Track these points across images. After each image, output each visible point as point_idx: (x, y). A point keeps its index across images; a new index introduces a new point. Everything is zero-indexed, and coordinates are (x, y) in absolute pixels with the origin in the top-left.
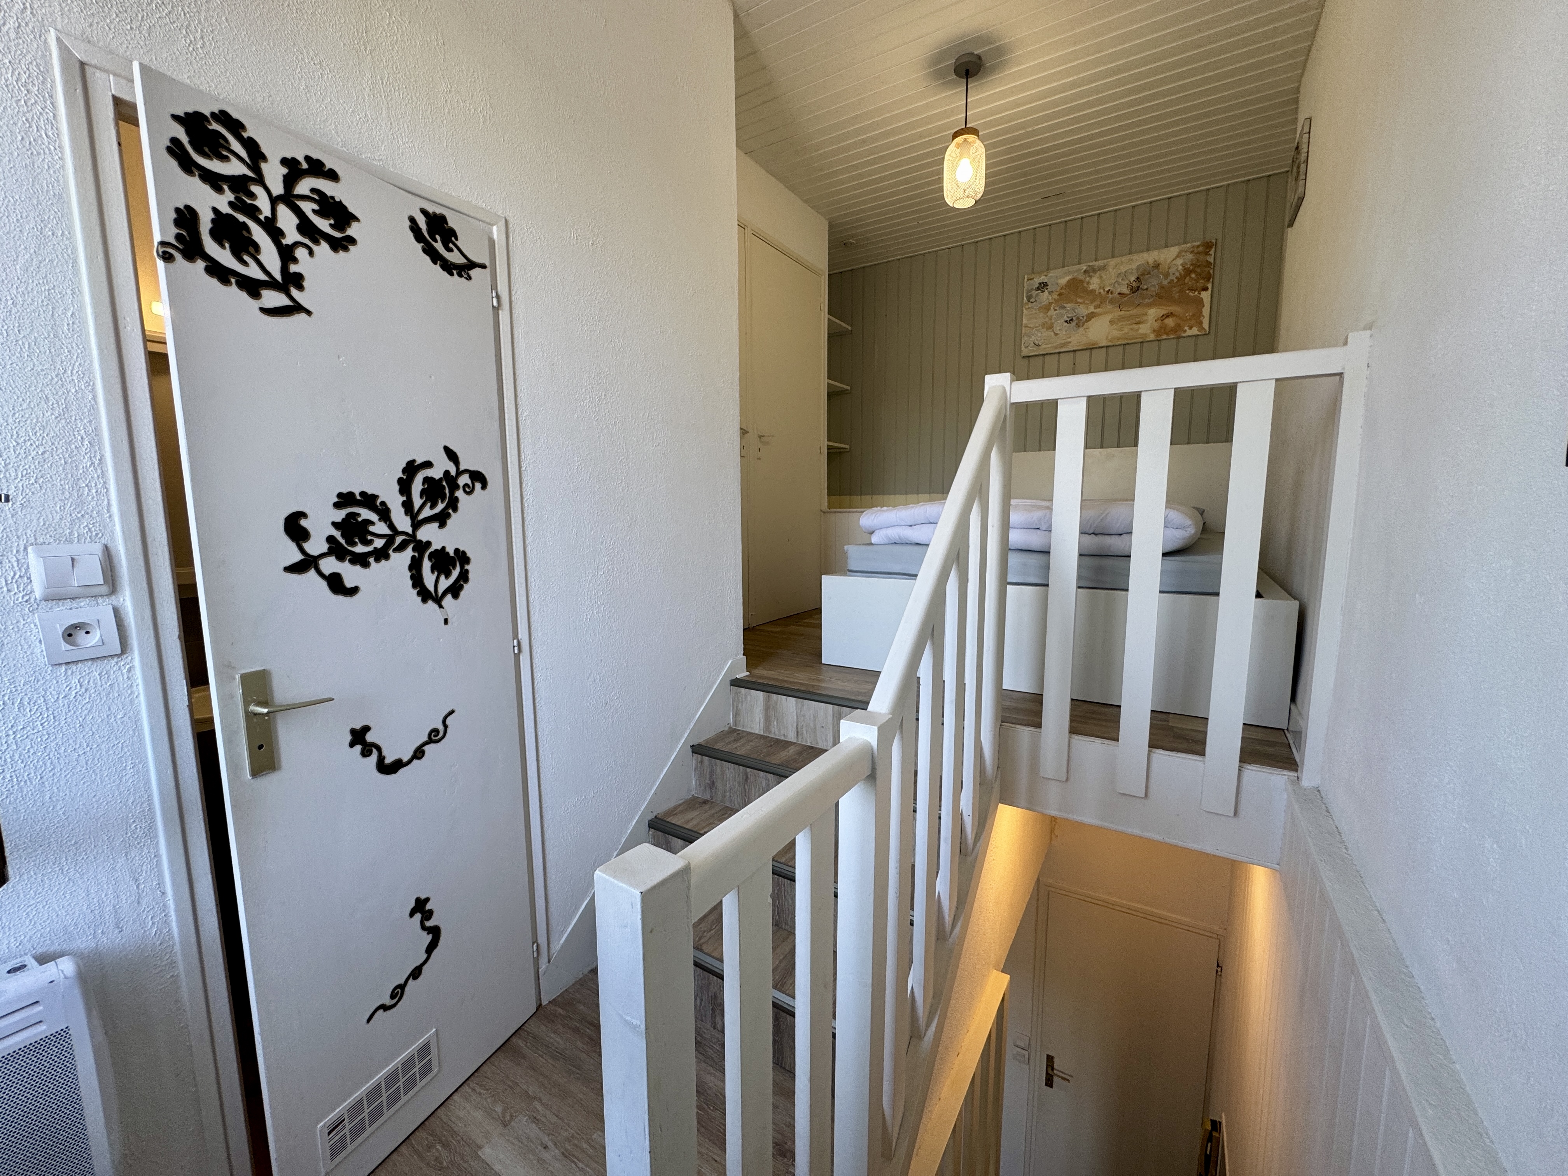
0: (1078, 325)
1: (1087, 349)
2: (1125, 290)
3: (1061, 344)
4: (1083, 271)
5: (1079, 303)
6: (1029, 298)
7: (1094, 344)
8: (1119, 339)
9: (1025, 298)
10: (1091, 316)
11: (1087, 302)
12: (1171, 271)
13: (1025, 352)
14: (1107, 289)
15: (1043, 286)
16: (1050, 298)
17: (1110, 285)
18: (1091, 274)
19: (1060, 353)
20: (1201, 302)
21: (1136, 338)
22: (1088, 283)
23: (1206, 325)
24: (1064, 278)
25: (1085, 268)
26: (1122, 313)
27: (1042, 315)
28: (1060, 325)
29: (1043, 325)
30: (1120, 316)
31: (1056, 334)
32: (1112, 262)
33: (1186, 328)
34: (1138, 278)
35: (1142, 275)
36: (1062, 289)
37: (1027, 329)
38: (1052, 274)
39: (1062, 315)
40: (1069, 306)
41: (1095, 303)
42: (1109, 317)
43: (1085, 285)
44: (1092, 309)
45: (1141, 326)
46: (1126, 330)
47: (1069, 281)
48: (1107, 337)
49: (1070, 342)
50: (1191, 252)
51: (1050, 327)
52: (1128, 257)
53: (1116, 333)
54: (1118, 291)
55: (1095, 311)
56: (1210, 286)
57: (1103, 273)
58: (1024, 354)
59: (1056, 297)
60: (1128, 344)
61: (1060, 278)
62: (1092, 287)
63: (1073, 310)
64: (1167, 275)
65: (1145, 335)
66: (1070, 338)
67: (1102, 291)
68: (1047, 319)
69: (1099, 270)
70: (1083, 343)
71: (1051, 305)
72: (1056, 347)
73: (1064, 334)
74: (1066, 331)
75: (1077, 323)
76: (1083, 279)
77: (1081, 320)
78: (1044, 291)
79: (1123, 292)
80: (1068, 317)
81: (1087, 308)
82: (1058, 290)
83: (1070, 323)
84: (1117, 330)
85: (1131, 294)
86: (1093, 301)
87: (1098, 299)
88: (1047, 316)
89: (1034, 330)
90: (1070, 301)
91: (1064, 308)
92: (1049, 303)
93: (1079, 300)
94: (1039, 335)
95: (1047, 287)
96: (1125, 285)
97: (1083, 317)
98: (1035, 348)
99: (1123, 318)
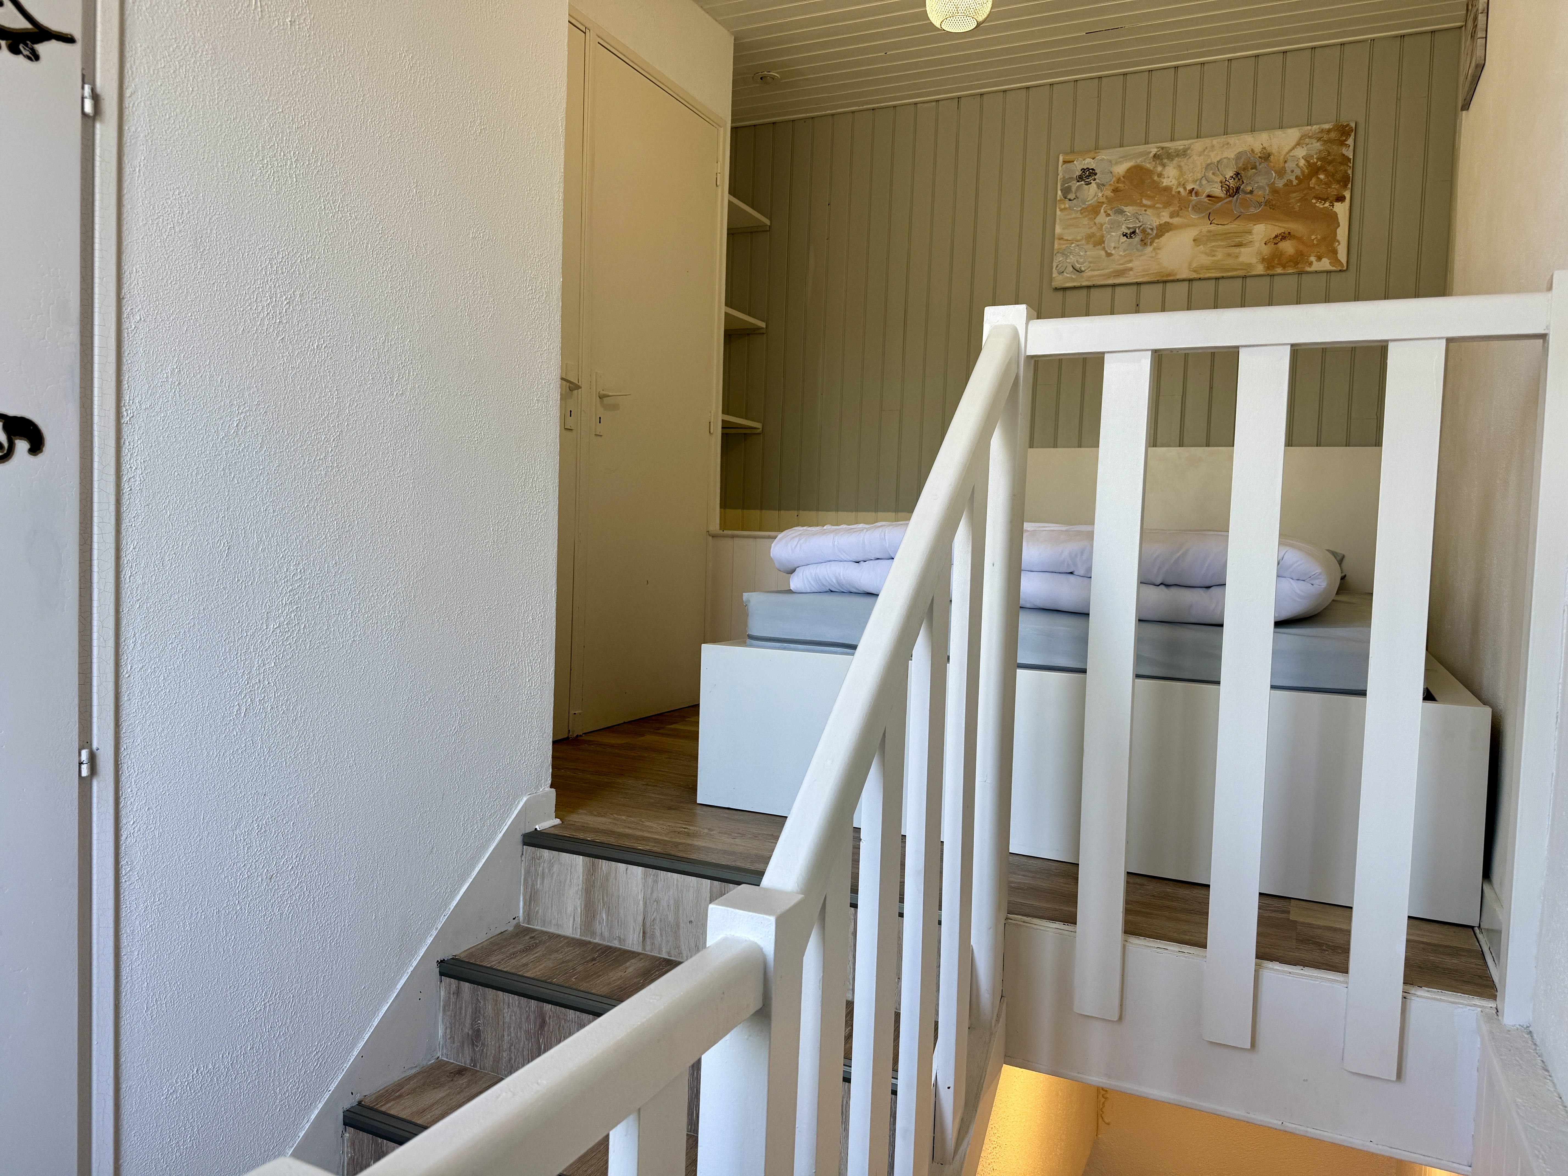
0: (1144, 242)
1: (1158, 282)
2: (1218, 191)
3: (1117, 271)
4: (1152, 155)
5: (1145, 206)
6: (1066, 191)
7: (1169, 275)
8: (1208, 269)
9: (1059, 193)
10: (1164, 229)
11: (1157, 206)
12: (1290, 165)
13: (1059, 280)
14: (1189, 187)
15: (1087, 175)
16: (1100, 195)
17: (1195, 181)
18: (1165, 161)
19: (1114, 286)
20: (1333, 219)
21: (1236, 270)
22: (1160, 175)
23: (1342, 256)
24: (1121, 163)
25: (1154, 151)
26: (1213, 227)
27: (1085, 221)
28: (1114, 239)
29: (1089, 237)
30: (1209, 231)
31: (1109, 255)
32: (1198, 145)
33: (1313, 259)
34: (1237, 174)
35: (1244, 169)
36: (1119, 180)
37: (1061, 242)
38: (1104, 155)
39: (1118, 225)
40: (1129, 210)
41: (1171, 209)
42: (1192, 233)
43: (1156, 178)
44: (1165, 217)
45: (1243, 250)
46: (1219, 256)
47: (1129, 170)
48: (1190, 264)
49: (1131, 269)
50: (1319, 140)
51: (1100, 242)
52: (1223, 139)
53: (1205, 260)
54: (1208, 191)
55: (1171, 221)
56: (1347, 195)
57: (1183, 162)
58: (1055, 284)
59: (1109, 193)
60: (1223, 278)
61: (1116, 163)
62: (1165, 182)
63: (1136, 216)
64: (1281, 173)
65: (1250, 265)
66: (1131, 261)
67: (1181, 190)
68: (1094, 229)
69: (1177, 155)
70: (1151, 272)
71: (1102, 206)
72: (1108, 276)
73: (1121, 256)
74: (1124, 251)
75: (1143, 239)
76: (1152, 168)
77: (1148, 234)
78: (1091, 183)
79: (1213, 195)
80: (1129, 228)
81: (1159, 216)
82: (1112, 182)
83: (1131, 237)
84: (1206, 253)
85: (1227, 198)
86: (1167, 205)
87: (1176, 202)
88: (1095, 224)
89: (1073, 245)
90: (1132, 203)
91: (1121, 212)
92: (1099, 202)
93: (1145, 202)
94: (1082, 254)
95: (1095, 177)
96: (1216, 182)
97: (1152, 229)
98: (1075, 274)
99: (1215, 236)
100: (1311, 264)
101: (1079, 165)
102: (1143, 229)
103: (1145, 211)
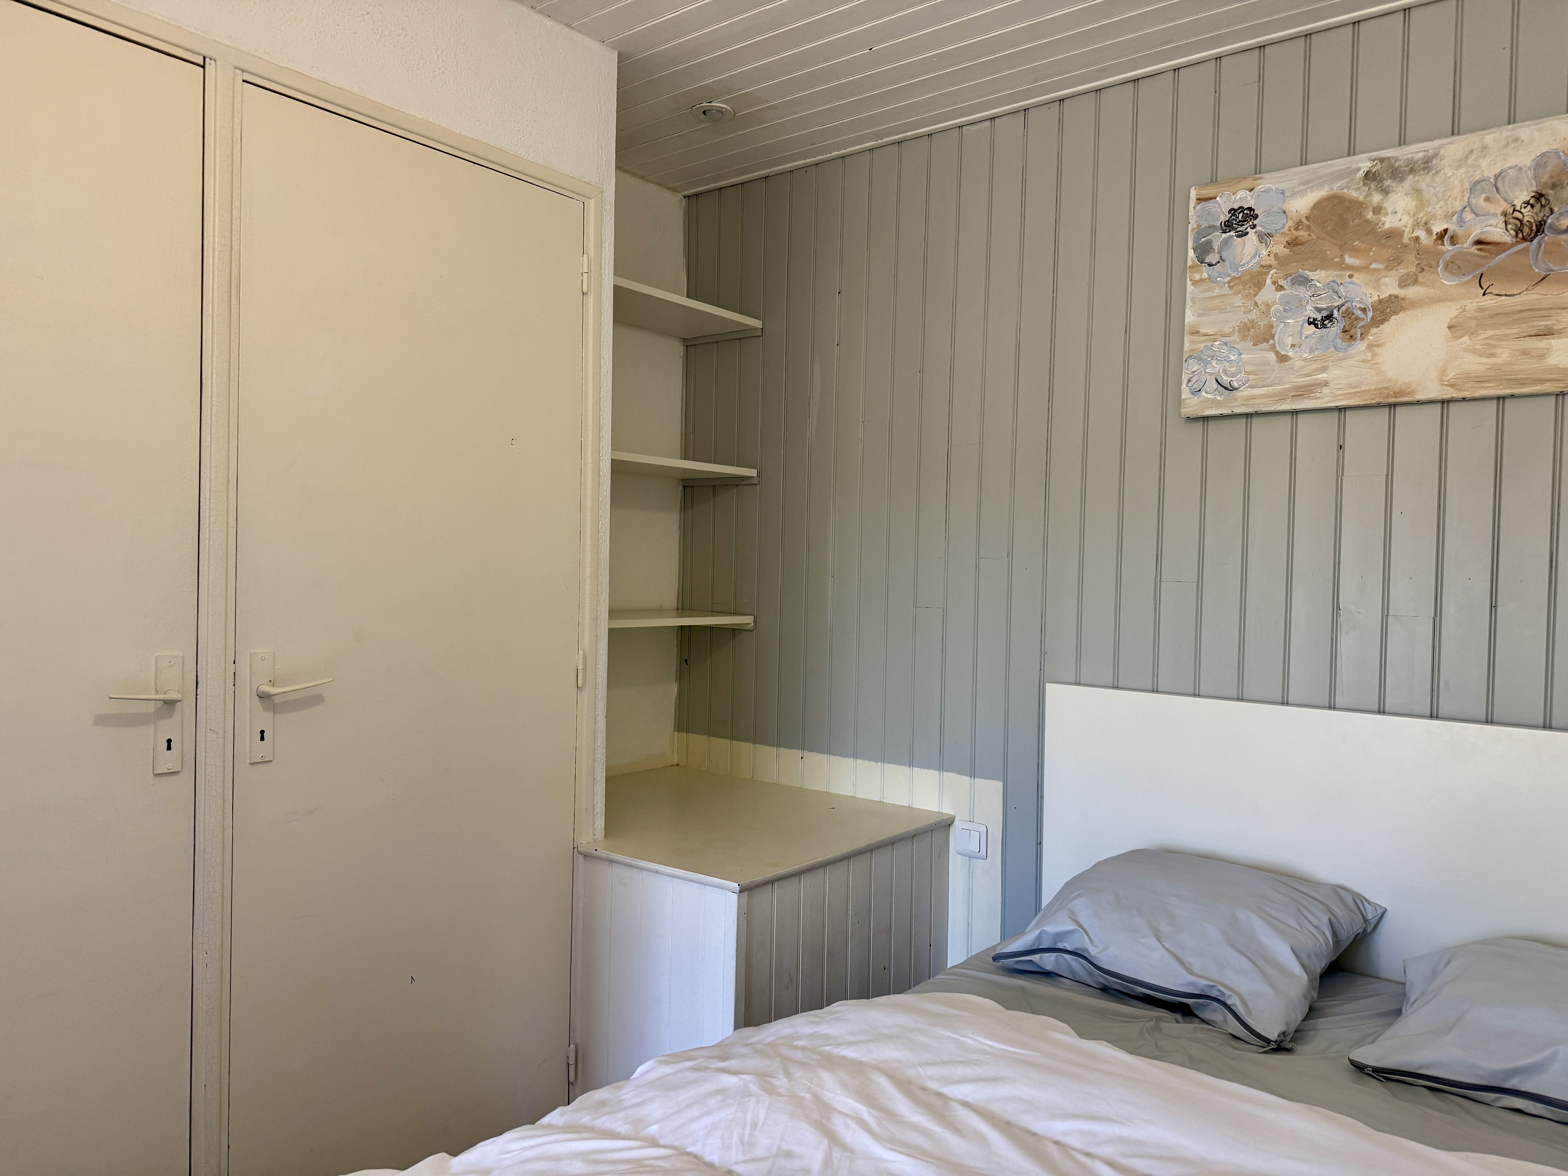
0: (1348, 334)
1: (1379, 406)
2: (1497, 231)
3: (1297, 388)
4: (1361, 174)
5: (1349, 267)
6: (1203, 250)
7: (1401, 393)
8: (1481, 381)
9: (1191, 254)
10: (1387, 309)
11: (1374, 266)
13: (1192, 405)
14: (1437, 228)
15: (1242, 219)
16: (1264, 253)
17: (1448, 217)
18: (1388, 182)
19: (1295, 413)
21: (1541, 381)
22: (1378, 210)
24: (1302, 193)
25: (1366, 166)
26: (1489, 301)
27: (1238, 301)
28: (1292, 330)
29: (1245, 329)
30: (1481, 309)
31: (1283, 359)
32: (1454, 148)
34: (1539, 196)
35: (1554, 186)
36: (1298, 225)
37: (1197, 338)
38: (1269, 183)
39: (1300, 304)
40: (1320, 277)
41: (1402, 271)
42: (1447, 313)
43: (1370, 215)
44: (1390, 286)
45: (1554, 342)
46: (1504, 355)
47: (1318, 206)
48: (1443, 372)
49: (1325, 384)
51: (1266, 337)
52: (1506, 132)
53: (1475, 364)
54: (1475, 234)
55: (1401, 293)
57: (1424, 181)
58: (1187, 411)
59: (1279, 248)
60: (1513, 396)
61: (1293, 195)
62: (1389, 222)
63: (1333, 288)
66: (1324, 369)
67: (1421, 234)
68: (1254, 315)
69: (1412, 171)
70: (1363, 388)
71: (1268, 273)
72: (1282, 397)
73: (1305, 360)
74: (1312, 351)
75: (1347, 328)
76: (1361, 198)
77: (1357, 319)
78: (1247, 233)
79: (1489, 238)
80: (1319, 310)
81: (1377, 285)
82: (1286, 230)
83: (1324, 326)
84: (1474, 352)
85: (1517, 243)
86: (1393, 263)
87: (1411, 257)
88: (1256, 304)
89: (1217, 343)
90: (1324, 263)
91: (1305, 281)
92: (1262, 266)
93: (1349, 260)
94: (1233, 358)
95: (1255, 222)
96: (1495, 215)
97: (1364, 310)
98: (1221, 395)
99: (1493, 318)
101: (1225, 204)
102: (1347, 310)
103: (1351, 276)
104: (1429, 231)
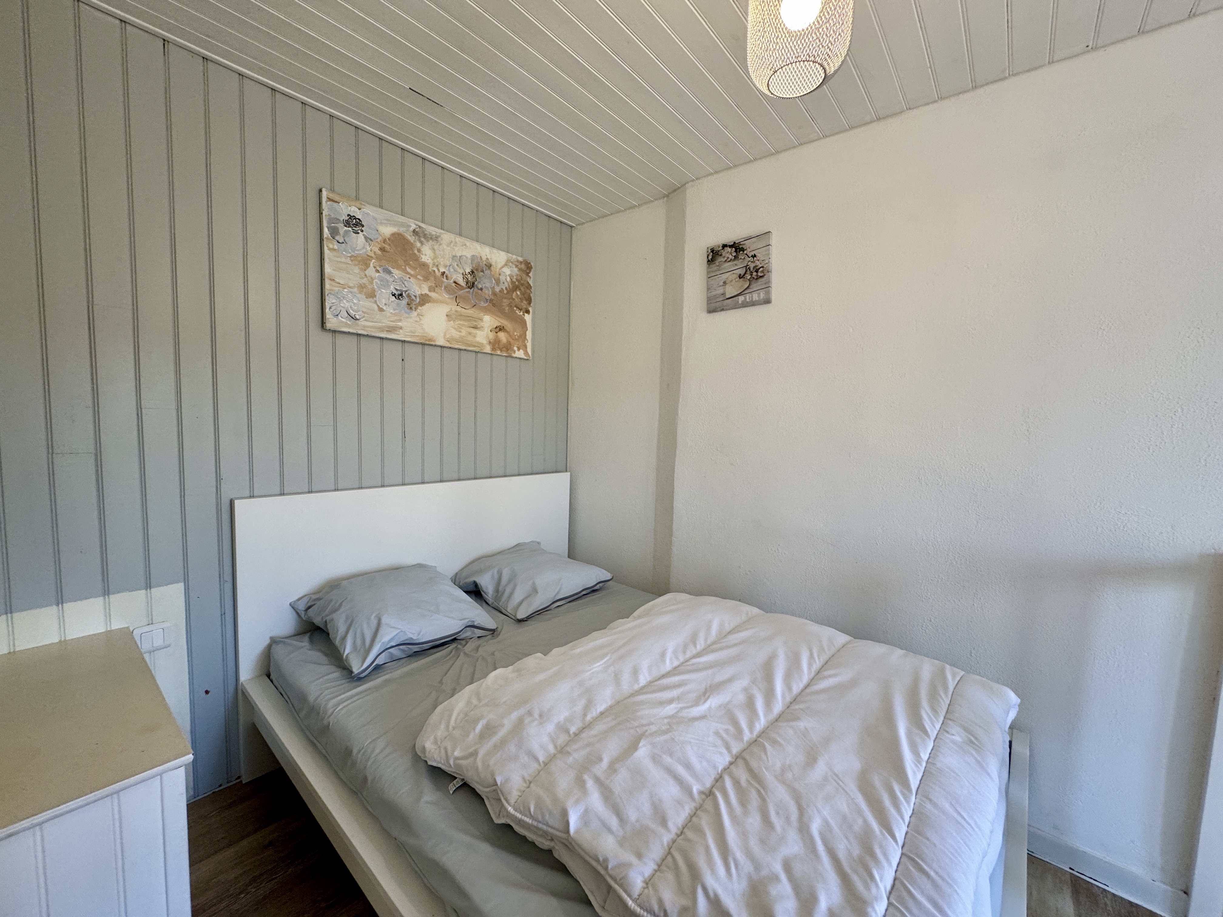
0: (410, 306)
1: (420, 344)
2: (461, 281)
3: (389, 327)
4: (411, 229)
5: (409, 273)
6: (333, 231)
7: (430, 340)
8: (457, 341)
9: (326, 230)
10: (424, 300)
11: (419, 277)
12: (502, 278)
13: (334, 323)
14: (442, 270)
15: (353, 223)
16: (369, 249)
17: (446, 266)
18: (422, 239)
19: (384, 339)
20: (524, 323)
21: (473, 346)
22: (419, 250)
23: (529, 350)
24: (386, 225)
25: (414, 226)
26: (459, 309)
27: (356, 270)
28: (384, 296)
29: (361, 287)
30: (456, 311)
31: (381, 310)
32: (446, 237)
33: (515, 348)
34: (473, 272)
35: (477, 270)
36: (385, 241)
37: (333, 283)
38: (367, 209)
39: (386, 283)
40: (396, 272)
41: (429, 284)
42: (445, 309)
43: (416, 252)
44: (425, 290)
45: (477, 332)
46: (464, 333)
47: (393, 235)
48: (445, 335)
49: (401, 328)
50: (517, 266)
51: (371, 295)
52: (462, 240)
53: (455, 334)
54: (454, 278)
55: (430, 294)
56: (530, 309)
57: (436, 246)
59: (376, 249)
60: (464, 350)
61: (381, 223)
62: (424, 259)
63: (402, 281)
64: (498, 281)
65: (481, 345)
66: (400, 320)
67: (436, 270)
68: (365, 281)
69: (431, 238)
70: (416, 334)
71: (371, 261)
72: (381, 330)
73: (391, 313)
74: (394, 310)
75: (409, 303)
76: (412, 241)
77: (413, 300)
78: (358, 233)
79: (459, 282)
80: (397, 290)
81: (420, 287)
82: (379, 240)
83: (399, 299)
84: (455, 328)
85: (466, 288)
86: (426, 279)
87: (432, 279)
88: (366, 275)
89: (346, 290)
90: (398, 267)
91: (390, 273)
92: (367, 255)
93: (409, 270)
94: (355, 301)
95: (363, 229)
96: (460, 273)
97: (415, 296)
98: (350, 321)
99: (460, 316)
100: (515, 352)
101: (346, 209)
102: (409, 294)
103: (409, 278)
104: (438, 270)
